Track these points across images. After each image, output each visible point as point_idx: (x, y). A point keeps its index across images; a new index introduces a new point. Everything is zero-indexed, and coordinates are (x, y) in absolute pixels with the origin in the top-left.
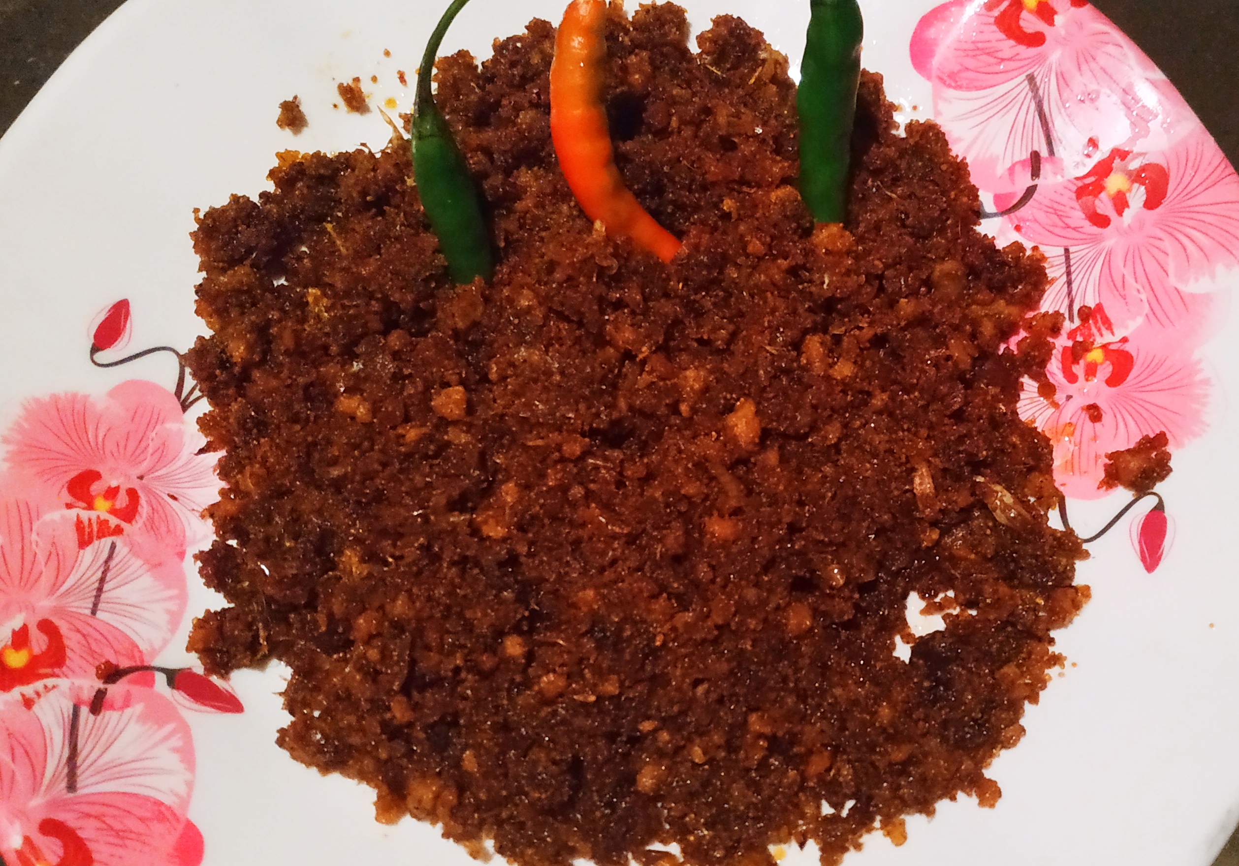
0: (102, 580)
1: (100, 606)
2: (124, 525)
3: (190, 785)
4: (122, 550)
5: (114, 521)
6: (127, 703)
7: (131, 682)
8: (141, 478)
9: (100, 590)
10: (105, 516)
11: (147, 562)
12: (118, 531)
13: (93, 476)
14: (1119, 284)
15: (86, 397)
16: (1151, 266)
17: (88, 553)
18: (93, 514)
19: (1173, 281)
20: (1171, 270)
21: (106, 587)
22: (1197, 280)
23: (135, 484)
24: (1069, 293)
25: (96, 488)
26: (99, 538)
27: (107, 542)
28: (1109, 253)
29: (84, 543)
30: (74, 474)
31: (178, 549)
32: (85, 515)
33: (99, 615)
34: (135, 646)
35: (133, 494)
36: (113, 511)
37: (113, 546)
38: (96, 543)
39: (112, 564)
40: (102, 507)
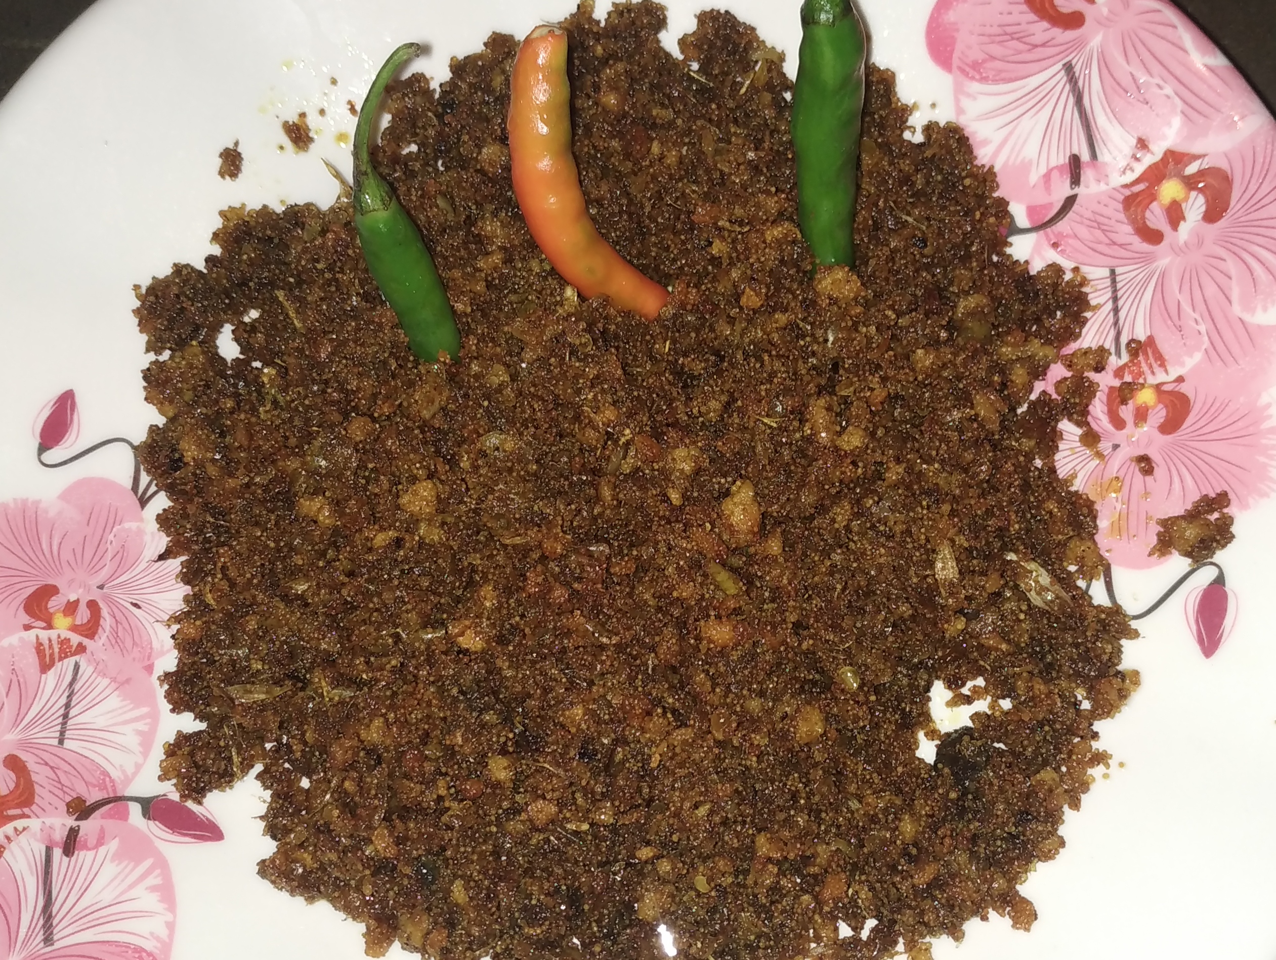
0: (68, 706)
1: (68, 734)
2: (86, 641)
3: (171, 926)
4: (86, 670)
5: (75, 639)
6: (100, 841)
7: (103, 817)
8: (101, 587)
9: (66, 716)
10: (67, 634)
11: (114, 680)
12: (81, 649)
13: (50, 591)
14: (1174, 312)
15: (37, 503)
16: (1211, 290)
17: (51, 677)
18: (53, 634)
19: (1237, 309)
20: (1235, 295)
21: (72, 713)
22: (1265, 309)
23: (95, 595)
24: (1116, 323)
25: (55, 604)
26: (61, 659)
27: (70, 662)
28: (1163, 275)
29: (45, 667)
30: (30, 591)
31: (147, 663)
32: (44, 635)
33: (67, 744)
34: (106, 774)
35: (93, 605)
36: (74, 628)
37: (77, 667)
38: (59, 665)
39: (77, 687)
40: (62, 624)
